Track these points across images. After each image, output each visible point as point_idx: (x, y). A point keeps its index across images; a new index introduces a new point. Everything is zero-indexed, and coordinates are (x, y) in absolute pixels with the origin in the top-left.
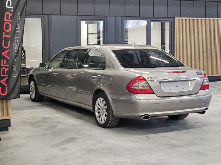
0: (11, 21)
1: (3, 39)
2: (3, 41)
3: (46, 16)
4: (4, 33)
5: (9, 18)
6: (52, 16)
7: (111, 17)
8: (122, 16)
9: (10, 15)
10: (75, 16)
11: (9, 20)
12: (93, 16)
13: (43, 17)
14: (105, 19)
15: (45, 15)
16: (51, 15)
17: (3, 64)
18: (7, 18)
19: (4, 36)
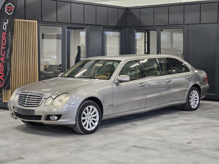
0: (6, 38)
2: (1, 51)
4: (2, 46)
9: (5, 34)
10: (216, 24)
17: (1, 66)
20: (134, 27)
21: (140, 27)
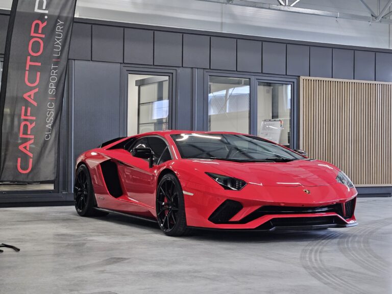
0: (43, 36)
1: (27, 68)
2: (27, 72)
4: (29, 58)
5: (40, 31)
7: (184, 69)
8: (204, 69)
9: (42, 26)
10: (119, 65)
11: (39, 33)
12: (152, 65)
14: (174, 72)
16: (75, 60)
17: (26, 115)
18: (36, 31)
19: (29, 63)
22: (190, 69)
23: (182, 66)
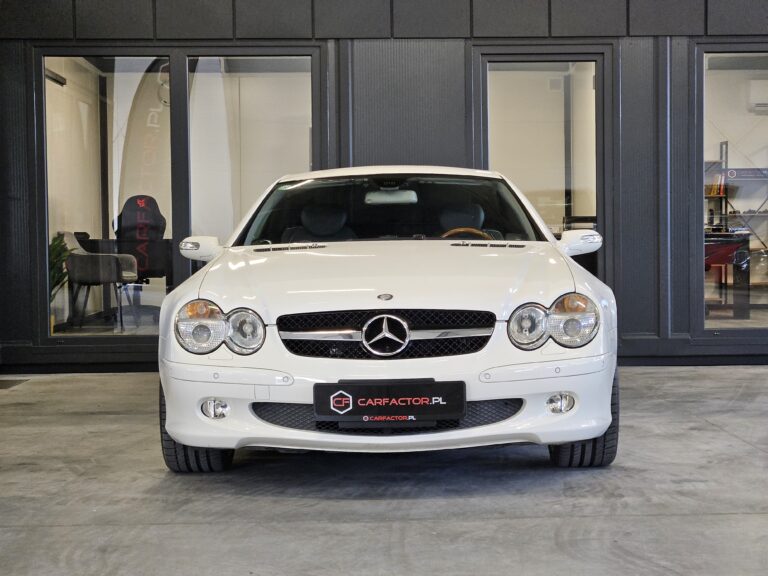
3: (331, 45)
6: (356, 42)
7: (634, 41)
8: (691, 36)
10: (462, 43)
12: (546, 38)
13: (316, 52)
14: (607, 50)
15: (325, 40)
16: (352, 39)
20: (37, 44)
21: (74, 43)
22: (651, 41)
23: (628, 35)
